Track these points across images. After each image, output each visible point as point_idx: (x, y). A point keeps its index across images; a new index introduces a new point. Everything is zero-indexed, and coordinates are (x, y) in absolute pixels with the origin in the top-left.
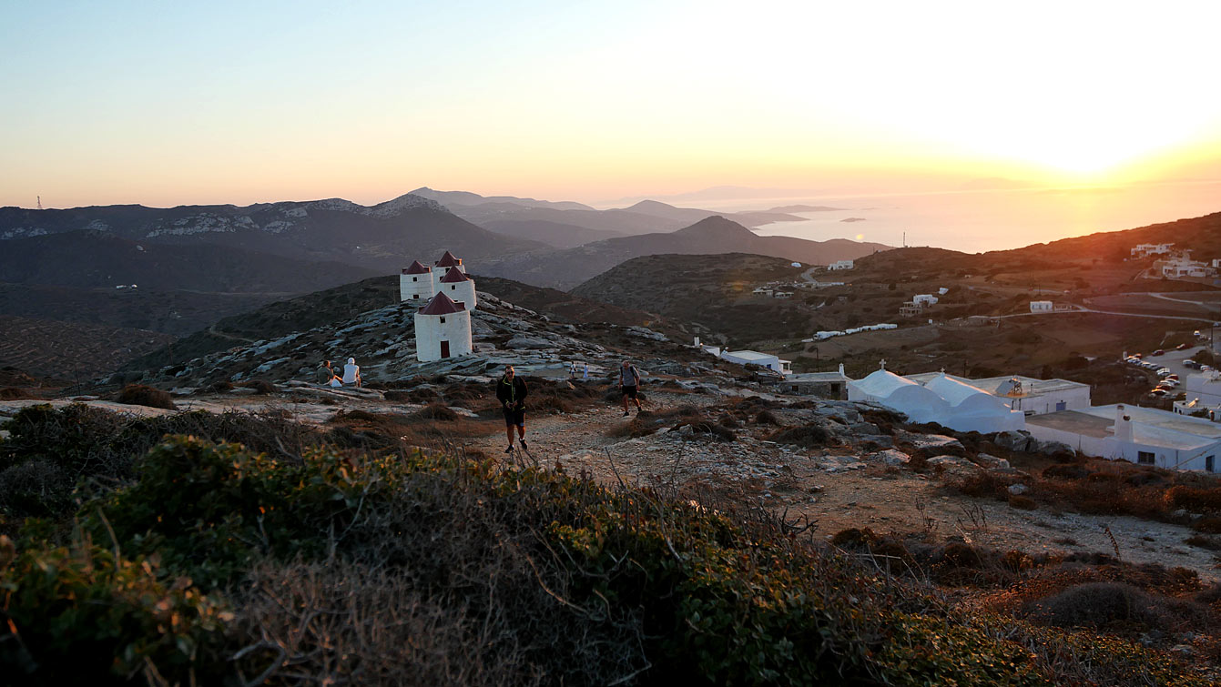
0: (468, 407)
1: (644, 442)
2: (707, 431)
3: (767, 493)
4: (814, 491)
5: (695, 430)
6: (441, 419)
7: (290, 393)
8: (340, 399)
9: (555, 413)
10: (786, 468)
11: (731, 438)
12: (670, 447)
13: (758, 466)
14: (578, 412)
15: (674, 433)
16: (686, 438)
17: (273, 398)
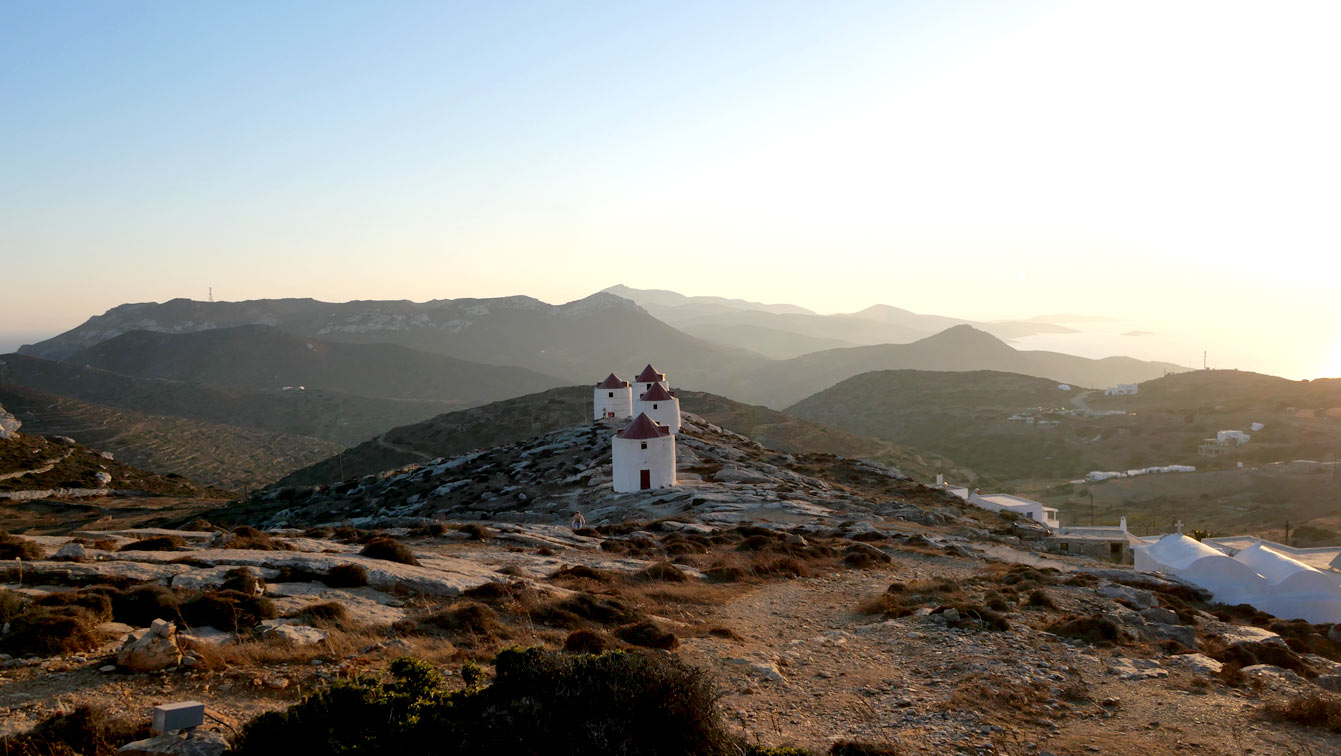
0: (695, 565)
1: (903, 626)
2: (976, 617)
3: (1055, 702)
4: (1108, 704)
5: (962, 616)
6: (670, 580)
7: (504, 539)
8: (556, 548)
9: (791, 578)
10: (1072, 672)
11: (1002, 626)
12: (935, 634)
13: (1039, 666)
14: (817, 576)
15: (937, 617)
16: (951, 624)
17: (488, 545)
